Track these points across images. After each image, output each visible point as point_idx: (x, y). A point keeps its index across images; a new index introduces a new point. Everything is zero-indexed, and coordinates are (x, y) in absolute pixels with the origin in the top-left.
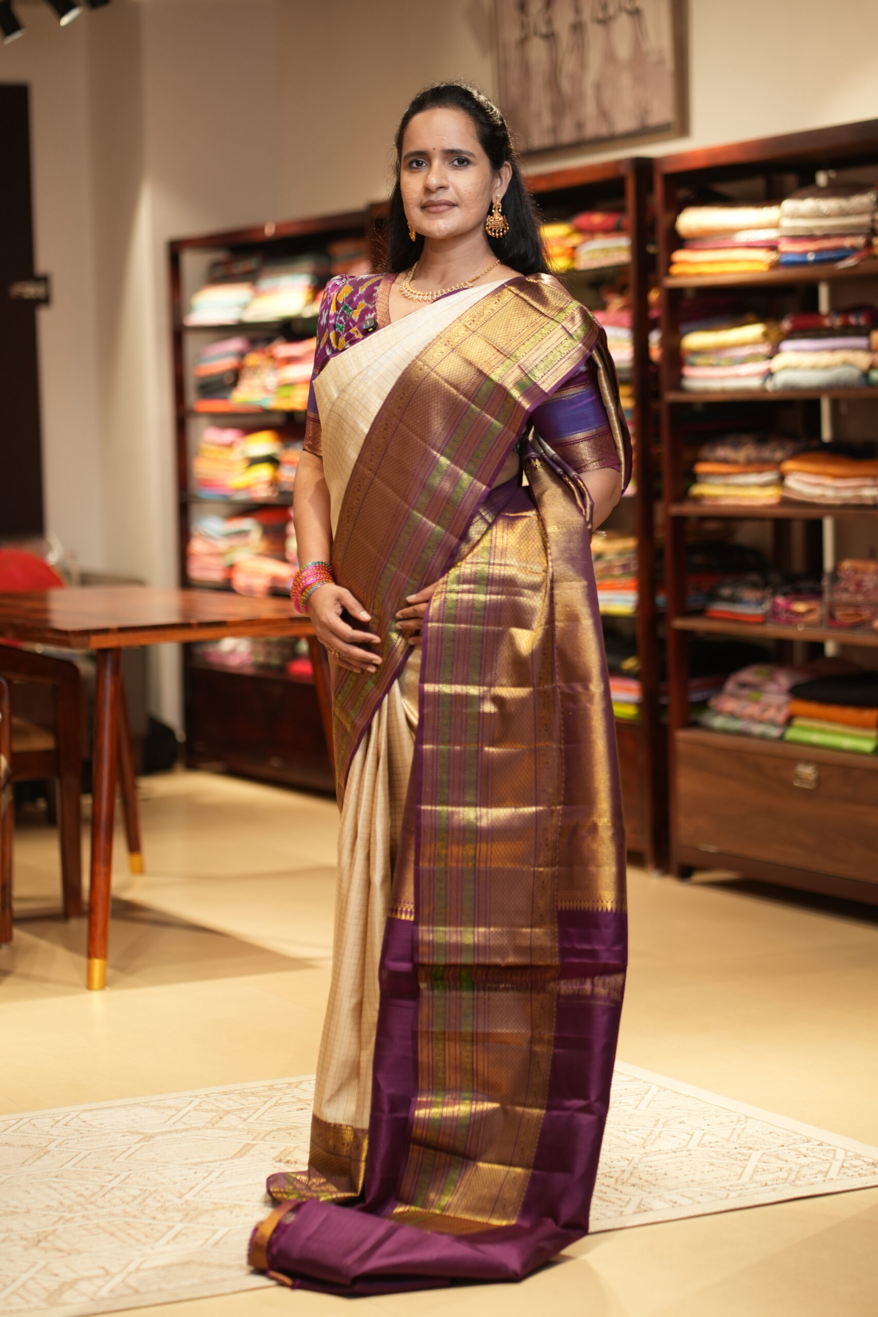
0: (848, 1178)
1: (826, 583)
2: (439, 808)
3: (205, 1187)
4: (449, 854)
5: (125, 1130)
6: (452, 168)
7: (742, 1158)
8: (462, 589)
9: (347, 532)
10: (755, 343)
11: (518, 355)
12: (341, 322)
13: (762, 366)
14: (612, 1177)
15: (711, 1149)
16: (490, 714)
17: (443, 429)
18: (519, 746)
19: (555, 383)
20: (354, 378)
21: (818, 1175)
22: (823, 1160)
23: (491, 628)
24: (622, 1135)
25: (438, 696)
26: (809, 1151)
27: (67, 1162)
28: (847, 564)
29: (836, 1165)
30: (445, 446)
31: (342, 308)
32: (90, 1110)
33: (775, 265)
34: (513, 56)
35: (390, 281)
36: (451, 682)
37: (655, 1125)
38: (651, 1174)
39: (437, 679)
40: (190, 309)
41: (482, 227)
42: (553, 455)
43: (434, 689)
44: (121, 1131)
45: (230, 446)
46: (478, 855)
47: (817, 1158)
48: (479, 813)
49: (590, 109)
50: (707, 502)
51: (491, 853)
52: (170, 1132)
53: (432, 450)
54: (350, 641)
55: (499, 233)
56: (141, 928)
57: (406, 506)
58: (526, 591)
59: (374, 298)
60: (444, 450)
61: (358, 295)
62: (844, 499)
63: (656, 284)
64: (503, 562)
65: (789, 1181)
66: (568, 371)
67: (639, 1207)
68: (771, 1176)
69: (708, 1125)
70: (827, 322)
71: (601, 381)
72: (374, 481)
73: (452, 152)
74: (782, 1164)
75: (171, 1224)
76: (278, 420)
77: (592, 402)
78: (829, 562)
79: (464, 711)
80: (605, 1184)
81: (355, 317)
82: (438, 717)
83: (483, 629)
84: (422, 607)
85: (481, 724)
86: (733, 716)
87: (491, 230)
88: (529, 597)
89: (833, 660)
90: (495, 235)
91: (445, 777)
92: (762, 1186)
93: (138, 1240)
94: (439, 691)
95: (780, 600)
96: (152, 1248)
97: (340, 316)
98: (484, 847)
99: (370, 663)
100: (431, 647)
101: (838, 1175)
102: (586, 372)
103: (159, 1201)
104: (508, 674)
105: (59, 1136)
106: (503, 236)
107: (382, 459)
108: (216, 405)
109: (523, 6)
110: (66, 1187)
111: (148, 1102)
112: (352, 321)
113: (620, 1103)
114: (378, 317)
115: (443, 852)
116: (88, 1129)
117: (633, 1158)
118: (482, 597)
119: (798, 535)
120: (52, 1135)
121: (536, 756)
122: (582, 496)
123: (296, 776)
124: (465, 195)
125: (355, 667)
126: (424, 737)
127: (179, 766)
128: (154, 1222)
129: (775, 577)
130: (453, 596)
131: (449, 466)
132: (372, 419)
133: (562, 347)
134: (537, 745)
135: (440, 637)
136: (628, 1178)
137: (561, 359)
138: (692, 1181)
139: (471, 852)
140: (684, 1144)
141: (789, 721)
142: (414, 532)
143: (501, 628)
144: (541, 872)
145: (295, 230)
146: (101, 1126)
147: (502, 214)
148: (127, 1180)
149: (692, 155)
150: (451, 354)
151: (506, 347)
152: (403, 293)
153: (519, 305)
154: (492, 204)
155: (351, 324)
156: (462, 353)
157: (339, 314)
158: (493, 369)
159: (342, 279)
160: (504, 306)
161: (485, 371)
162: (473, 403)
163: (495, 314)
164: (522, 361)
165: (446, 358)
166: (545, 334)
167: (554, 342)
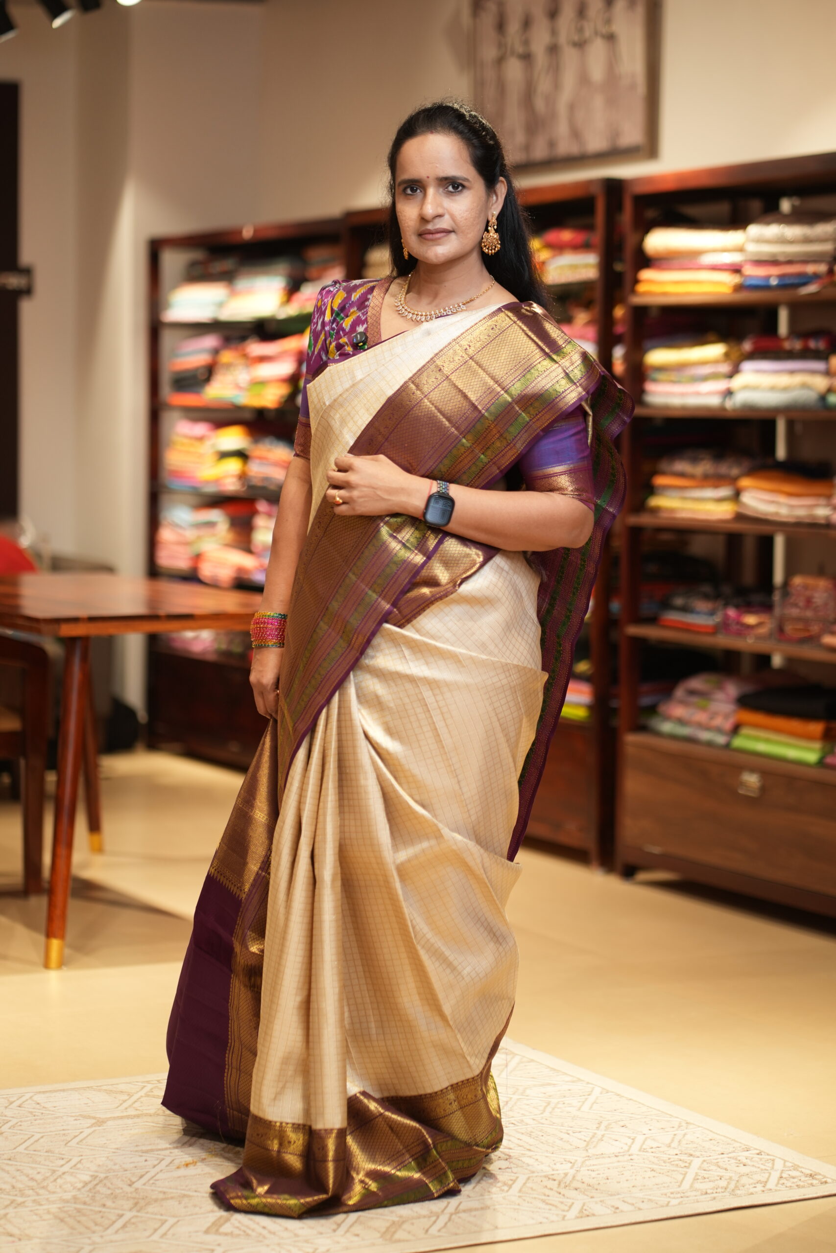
0: (787, 1189)
1: (777, 597)
3: (155, 1175)
5: (78, 1114)
6: (447, 194)
7: (683, 1165)
10: (716, 362)
11: (513, 393)
13: (722, 385)
14: (555, 1180)
15: (653, 1154)
17: (430, 458)
19: (549, 422)
21: (757, 1185)
22: (762, 1170)
24: (565, 1137)
26: (748, 1160)
27: (20, 1145)
28: (798, 581)
29: (775, 1175)
31: (334, 315)
32: (44, 1092)
33: (739, 288)
34: (490, 74)
37: (598, 1128)
38: (593, 1178)
40: (167, 306)
41: (479, 245)
44: (73, 1114)
45: (201, 439)
47: (755, 1167)
49: (562, 129)
50: (664, 515)
52: (122, 1118)
55: (491, 250)
56: (99, 908)
59: (367, 307)
61: (351, 302)
62: (798, 517)
63: (622, 301)
65: (728, 1190)
67: (581, 1211)
68: (711, 1185)
69: (650, 1130)
70: (787, 345)
73: (446, 179)
74: (722, 1172)
75: (121, 1212)
76: (247, 416)
78: (778, 576)
80: (548, 1187)
81: (347, 327)
86: (681, 722)
87: (486, 247)
89: (780, 671)
90: (488, 252)
92: (702, 1194)
93: (87, 1228)
95: (732, 612)
96: (102, 1237)
97: (332, 324)
101: (776, 1185)
103: (109, 1188)
105: (13, 1117)
108: (188, 399)
109: (501, 27)
110: (18, 1170)
111: (100, 1086)
112: (343, 330)
113: (564, 1103)
114: (370, 330)
116: (41, 1111)
117: (576, 1160)
119: (749, 550)
120: (5, 1116)
124: (461, 221)
127: (140, 745)
128: (104, 1210)
129: (727, 589)
136: (571, 1181)
138: (633, 1187)
140: (626, 1148)
141: (736, 730)
145: (272, 234)
146: (54, 1109)
148: (79, 1166)
149: (662, 178)
150: (445, 382)
151: (502, 381)
152: (398, 309)
153: (517, 335)
154: (488, 222)
155: (341, 333)
156: (457, 382)
157: (331, 321)
158: (488, 406)
159: (335, 284)
160: (501, 333)
161: (480, 407)
162: (464, 437)
163: (491, 342)
164: (517, 399)
165: (441, 386)
166: (542, 372)
167: (550, 380)
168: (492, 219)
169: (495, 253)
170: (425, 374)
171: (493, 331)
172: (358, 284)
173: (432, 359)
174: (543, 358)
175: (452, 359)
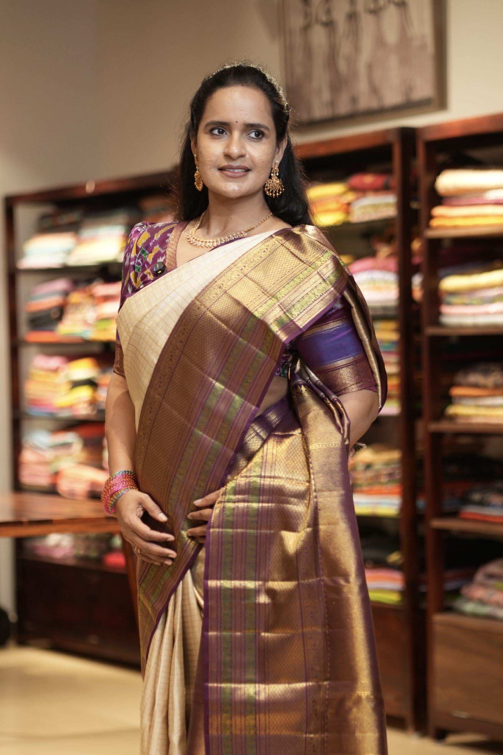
2: (223, 685)
4: (233, 724)
6: (250, 139)
8: (238, 499)
11: (278, 297)
12: (139, 264)
16: (265, 604)
17: (217, 359)
18: (289, 631)
19: (309, 320)
20: (145, 316)
23: (264, 531)
25: (220, 590)
30: (220, 374)
31: (140, 252)
34: (298, 40)
35: (181, 229)
36: (231, 579)
39: (219, 576)
40: (22, 255)
42: (317, 381)
43: (217, 585)
45: (56, 371)
46: (258, 724)
48: (257, 689)
49: (362, 86)
50: (461, 421)
51: (269, 722)
53: (208, 378)
54: (148, 539)
57: (189, 425)
58: (292, 499)
59: (166, 244)
60: (218, 377)
61: (154, 241)
63: (419, 235)
64: (272, 475)
66: (321, 310)
71: (355, 317)
72: (162, 404)
73: (250, 125)
76: (96, 349)
77: (349, 334)
79: (242, 602)
81: (150, 260)
82: (221, 608)
84: (207, 511)
85: (257, 613)
86: (482, 602)
87: (269, 190)
88: (295, 504)
90: (272, 195)
91: (228, 659)
94: (221, 586)
97: (138, 259)
98: (262, 717)
99: (166, 557)
100: (213, 549)
102: (342, 309)
104: (279, 570)
107: (168, 385)
108: (44, 336)
112: (147, 263)
114: (167, 260)
115: (228, 722)
118: (255, 505)
121: (303, 639)
122: (341, 416)
123: (110, 651)
125: (155, 561)
126: (210, 626)
127: (11, 643)
130: (231, 505)
131: (224, 390)
132: (160, 351)
133: (316, 290)
134: (304, 630)
135: (220, 540)
137: (315, 300)
139: (252, 722)
142: (197, 447)
143: (272, 532)
144: (312, 738)
145: (111, 188)
147: (279, 177)
149: (450, 126)
150: (224, 296)
151: (269, 289)
152: (189, 240)
153: (283, 253)
154: (271, 169)
155: (146, 266)
156: (233, 294)
157: (138, 257)
158: (257, 308)
159: (143, 226)
160: (271, 254)
161: (250, 309)
162: (240, 336)
163: (263, 261)
164: (281, 301)
165: (220, 299)
166: (303, 279)
167: (309, 285)
168: (275, 167)
169: (279, 196)
171: (265, 253)
172: (160, 226)
173: (213, 280)
174: (304, 269)
175: (230, 278)
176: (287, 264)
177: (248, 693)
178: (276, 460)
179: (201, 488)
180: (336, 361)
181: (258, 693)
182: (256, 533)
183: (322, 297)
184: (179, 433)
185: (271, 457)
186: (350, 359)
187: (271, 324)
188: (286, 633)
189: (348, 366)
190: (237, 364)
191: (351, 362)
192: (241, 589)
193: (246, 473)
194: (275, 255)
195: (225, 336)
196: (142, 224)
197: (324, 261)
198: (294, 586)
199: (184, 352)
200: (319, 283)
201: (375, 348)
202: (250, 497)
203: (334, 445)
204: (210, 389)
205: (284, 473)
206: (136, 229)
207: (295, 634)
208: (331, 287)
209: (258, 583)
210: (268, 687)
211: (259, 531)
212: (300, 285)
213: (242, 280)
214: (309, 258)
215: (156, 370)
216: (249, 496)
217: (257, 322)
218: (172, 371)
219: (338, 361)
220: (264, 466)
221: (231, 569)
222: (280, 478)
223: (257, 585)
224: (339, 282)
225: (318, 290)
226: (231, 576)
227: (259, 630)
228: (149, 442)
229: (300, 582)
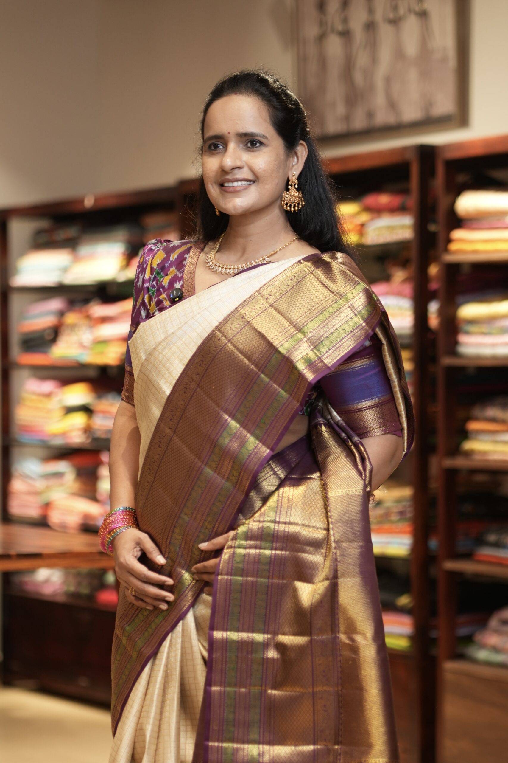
2: (225, 745)
6: (246, 149)
8: (250, 545)
9: (147, 484)
11: (305, 331)
12: (153, 286)
16: (273, 659)
17: (235, 396)
18: (298, 690)
19: (338, 358)
20: (160, 343)
23: (276, 581)
25: (226, 642)
30: (236, 412)
31: (154, 273)
34: (312, 51)
35: (198, 250)
36: (238, 630)
39: (225, 627)
40: (16, 272)
41: (278, 203)
42: (339, 420)
43: (223, 636)
45: (48, 395)
48: (261, 750)
49: (379, 100)
50: (477, 457)
53: (224, 414)
54: (145, 580)
55: (294, 207)
57: (199, 463)
58: (308, 548)
59: (184, 266)
60: (234, 415)
61: (170, 262)
63: (436, 259)
64: (288, 520)
66: (351, 348)
71: (385, 355)
72: (173, 439)
73: (245, 135)
76: (92, 373)
77: (376, 374)
79: (249, 656)
81: (165, 284)
82: (226, 661)
83: (268, 582)
85: (265, 669)
86: (496, 649)
87: (287, 204)
88: (310, 553)
90: (291, 209)
91: (231, 717)
94: (227, 638)
97: (153, 281)
99: (163, 600)
100: (220, 597)
102: (370, 347)
104: (290, 624)
106: (298, 210)
107: (180, 419)
108: (37, 359)
109: (321, 6)
112: (163, 287)
114: (185, 286)
118: (268, 552)
121: (313, 699)
122: (363, 460)
126: (213, 680)
130: (241, 551)
131: (239, 429)
132: (174, 382)
133: (347, 325)
134: (315, 689)
135: (228, 589)
137: (345, 336)
142: (206, 486)
143: (285, 582)
145: (111, 203)
147: (298, 190)
150: (247, 327)
151: (296, 322)
152: (208, 265)
153: (312, 282)
154: (288, 180)
155: (161, 289)
156: (257, 326)
157: (152, 279)
158: (282, 342)
159: (157, 243)
160: (299, 282)
161: (275, 344)
162: (262, 373)
163: (290, 290)
164: (309, 337)
165: (243, 330)
166: (332, 313)
167: (340, 320)
168: (292, 178)
170: (230, 322)
171: (292, 281)
172: (176, 245)
173: (236, 309)
174: (335, 301)
175: (254, 308)
176: (316, 295)
177: (251, 754)
178: (292, 505)
179: (207, 530)
180: (360, 402)
181: (261, 755)
182: (267, 582)
183: (353, 333)
184: (188, 471)
185: (287, 501)
186: (375, 401)
187: (297, 361)
188: (295, 692)
189: (372, 408)
190: (255, 402)
191: (376, 404)
192: (248, 642)
193: (260, 518)
194: (303, 284)
195: (247, 372)
196: (156, 242)
197: (356, 294)
198: (306, 642)
199: (200, 385)
200: (350, 317)
201: (404, 389)
202: (262, 544)
203: (354, 492)
204: (224, 427)
205: (300, 519)
206: (149, 246)
207: (305, 693)
208: (363, 323)
209: (267, 636)
210: (273, 748)
211: (270, 581)
212: (329, 320)
213: (267, 310)
214: (340, 289)
215: (168, 402)
216: (262, 542)
217: (282, 358)
218: (186, 405)
219: (362, 402)
220: (278, 511)
221: (239, 620)
222: (295, 524)
223: (266, 638)
224: (371, 317)
225: (348, 325)
226: (238, 627)
227: (265, 687)
228: (155, 478)
229: (313, 637)
